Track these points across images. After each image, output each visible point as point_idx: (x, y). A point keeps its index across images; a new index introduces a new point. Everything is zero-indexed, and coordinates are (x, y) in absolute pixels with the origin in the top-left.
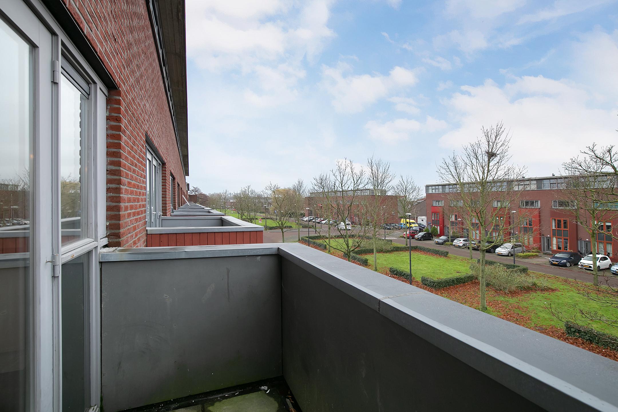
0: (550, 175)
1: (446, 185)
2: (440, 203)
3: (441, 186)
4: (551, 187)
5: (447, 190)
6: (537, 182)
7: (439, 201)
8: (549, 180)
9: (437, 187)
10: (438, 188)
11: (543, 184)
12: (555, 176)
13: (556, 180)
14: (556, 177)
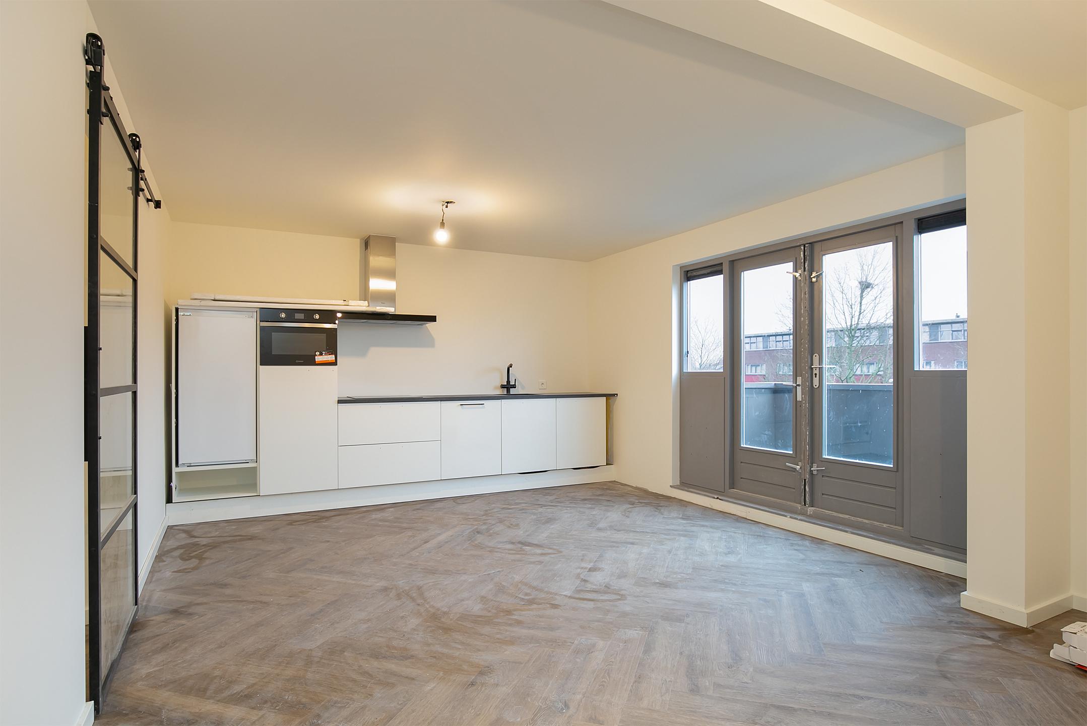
0: (952, 317)
1: (771, 336)
2: (759, 368)
3: (761, 338)
4: (954, 338)
5: (772, 345)
6: (930, 329)
7: (757, 366)
8: (950, 325)
9: (753, 340)
10: (755, 341)
11: (941, 331)
12: (961, 317)
13: (962, 324)
14: (962, 320)
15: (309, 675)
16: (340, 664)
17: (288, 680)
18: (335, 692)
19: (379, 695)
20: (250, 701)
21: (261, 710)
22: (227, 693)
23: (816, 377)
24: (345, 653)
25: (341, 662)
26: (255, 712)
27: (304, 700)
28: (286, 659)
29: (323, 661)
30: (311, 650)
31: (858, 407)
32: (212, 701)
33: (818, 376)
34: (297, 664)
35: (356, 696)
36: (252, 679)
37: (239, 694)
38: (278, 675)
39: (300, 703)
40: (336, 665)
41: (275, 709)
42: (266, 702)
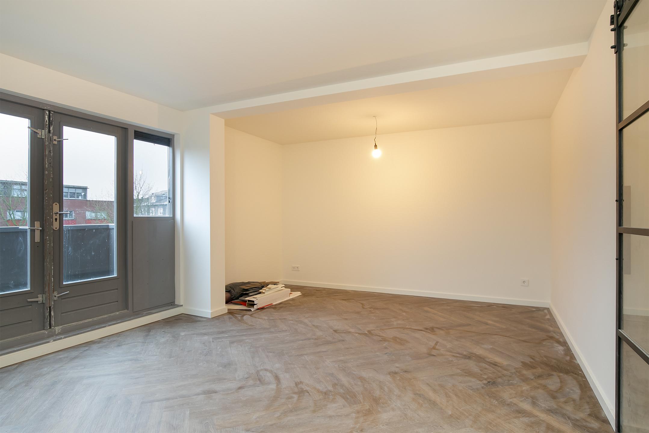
15: (480, 409)
16: (458, 408)
17: (493, 411)
18: (469, 394)
19: (449, 384)
20: (517, 409)
21: (511, 402)
22: (533, 419)
23: (56, 221)
24: (450, 413)
25: (457, 409)
26: (514, 402)
27: (487, 397)
28: (491, 428)
29: (467, 415)
30: (472, 427)
31: (92, 242)
32: (541, 418)
33: (58, 220)
34: (485, 419)
35: (460, 388)
36: (516, 422)
37: (524, 415)
38: (499, 418)
39: (490, 397)
40: (460, 409)
41: (503, 399)
42: (508, 405)
